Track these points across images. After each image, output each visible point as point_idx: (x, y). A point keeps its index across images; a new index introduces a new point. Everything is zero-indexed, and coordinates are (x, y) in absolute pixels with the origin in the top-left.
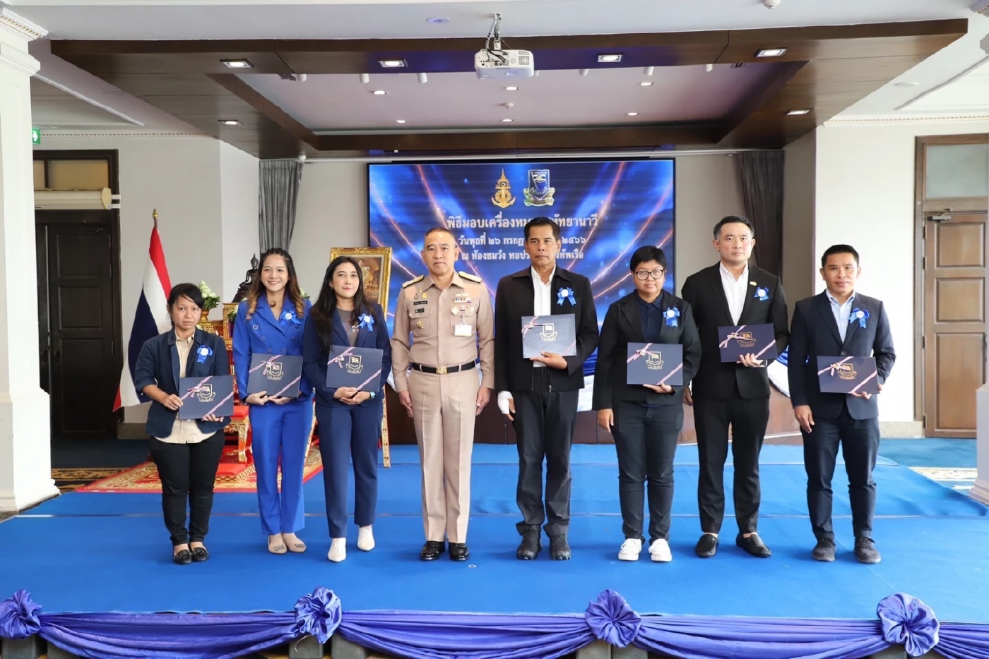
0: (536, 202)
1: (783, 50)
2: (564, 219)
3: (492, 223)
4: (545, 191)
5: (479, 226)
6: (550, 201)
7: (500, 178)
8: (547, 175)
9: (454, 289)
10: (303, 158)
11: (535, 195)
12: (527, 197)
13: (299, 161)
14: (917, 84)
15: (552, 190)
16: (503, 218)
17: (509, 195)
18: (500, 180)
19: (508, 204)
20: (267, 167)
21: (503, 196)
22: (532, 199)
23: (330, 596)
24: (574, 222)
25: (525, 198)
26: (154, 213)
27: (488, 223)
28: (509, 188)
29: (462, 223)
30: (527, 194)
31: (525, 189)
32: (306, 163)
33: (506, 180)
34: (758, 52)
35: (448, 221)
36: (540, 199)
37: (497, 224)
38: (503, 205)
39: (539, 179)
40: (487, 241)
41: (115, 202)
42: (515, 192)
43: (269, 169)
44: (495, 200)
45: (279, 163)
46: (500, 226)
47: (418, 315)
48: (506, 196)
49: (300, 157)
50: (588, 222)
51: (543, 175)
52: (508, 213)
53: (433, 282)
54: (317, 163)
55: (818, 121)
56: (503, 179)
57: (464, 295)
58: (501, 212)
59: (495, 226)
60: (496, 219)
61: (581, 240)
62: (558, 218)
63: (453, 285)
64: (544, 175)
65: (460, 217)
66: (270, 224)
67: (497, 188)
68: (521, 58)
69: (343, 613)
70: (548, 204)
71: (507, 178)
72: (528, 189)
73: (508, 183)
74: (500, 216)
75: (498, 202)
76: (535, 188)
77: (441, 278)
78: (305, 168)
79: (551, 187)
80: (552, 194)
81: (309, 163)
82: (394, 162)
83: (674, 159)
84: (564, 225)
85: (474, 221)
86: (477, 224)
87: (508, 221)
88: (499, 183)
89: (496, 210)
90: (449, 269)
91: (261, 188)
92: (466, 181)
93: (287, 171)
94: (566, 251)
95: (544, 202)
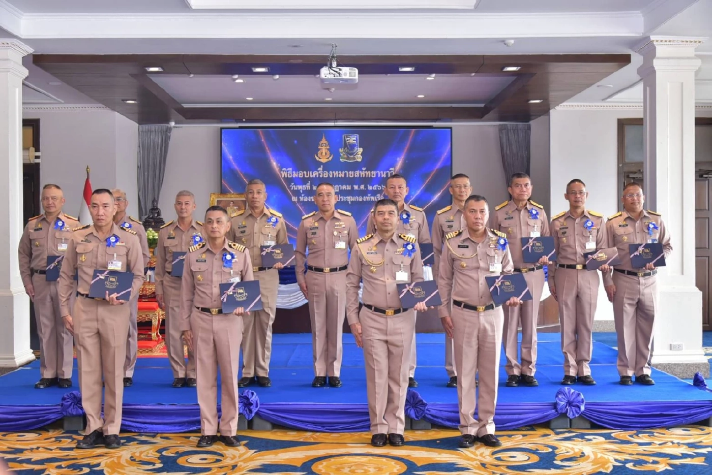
0: (348, 158)
1: (519, 68)
2: (369, 172)
3: (316, 174)
4: (355, 151)
5: (306, 176)
6: (359, 158)
7: (321, 140)
8: (357, 138)
9: (334, 220)
10: (173, 124)
11: (348, 154)
12: (342, 155)
13: (169, 126)
14: (611, 86)
15: (360, 150)
16: (323, 170)
17: (328, 153)
18: (321, 142)
19: (328, 160)
20: (144, 130)
21: (324, 154)
22: (346, 156)
23: (253, 394)
24: (377, 174)
25: (341, 156)
26: (87, 168)
27: (312, 174)
28: (328, 147)
29: (293, 174)
30: (342, 153)
31: (340, 149)
32: (174, 127)
33: (326, 142)
34: (504, 68)
35: (282, 172)
36: (352, 156)
37: (319, 174)
38: (324, 160)
39: (351, 141)
40: (311, 187)
41: (37, 157)
42: (333, 151)
43: (146, 132)
44: (318, 157)
45: (154, 127)
46: (321, 176)
47: (312, 236)
48: (326, 154)
49: (170, 123)
50: (387, 174)
51: (353, 139)
52: (327, 167)
53: (321, 216)
54: (181, 127)
55: (551, 106)
56: (324, 141)
57: (341, 223)
58: (322, 166)
59: (317, 176)
60: (318, 171)
61: (382, 188)
62: (365, 171)
63: (334, 218)
64: (355, 139)
65: (291, 169)
66: (146, 174)
67: (319, 147)
68: (350, 73)
69: (260, 404)
70: (358, 160)
71: (326, 140)
72: (343, 149)
73: (327, 144)
74: (321, 169)
75: (320, 158)
76: (348, 148)
77: (327, 213)
78: (174, 131)
79: (360, 147)
80: (360, 153)
81: (176, 127)
82: (241, 128)
83: (451, 128)
84: (370, 176)
85: (302, 172)
86: (304, 174)
87: (327, 172)
88: (320, 144)
89: (319, 164)
90: (331, 208)
91: (139, 147)
92: (296, 142)
93: (160, 133)
94: (371, 196)
95: (355, 159)
